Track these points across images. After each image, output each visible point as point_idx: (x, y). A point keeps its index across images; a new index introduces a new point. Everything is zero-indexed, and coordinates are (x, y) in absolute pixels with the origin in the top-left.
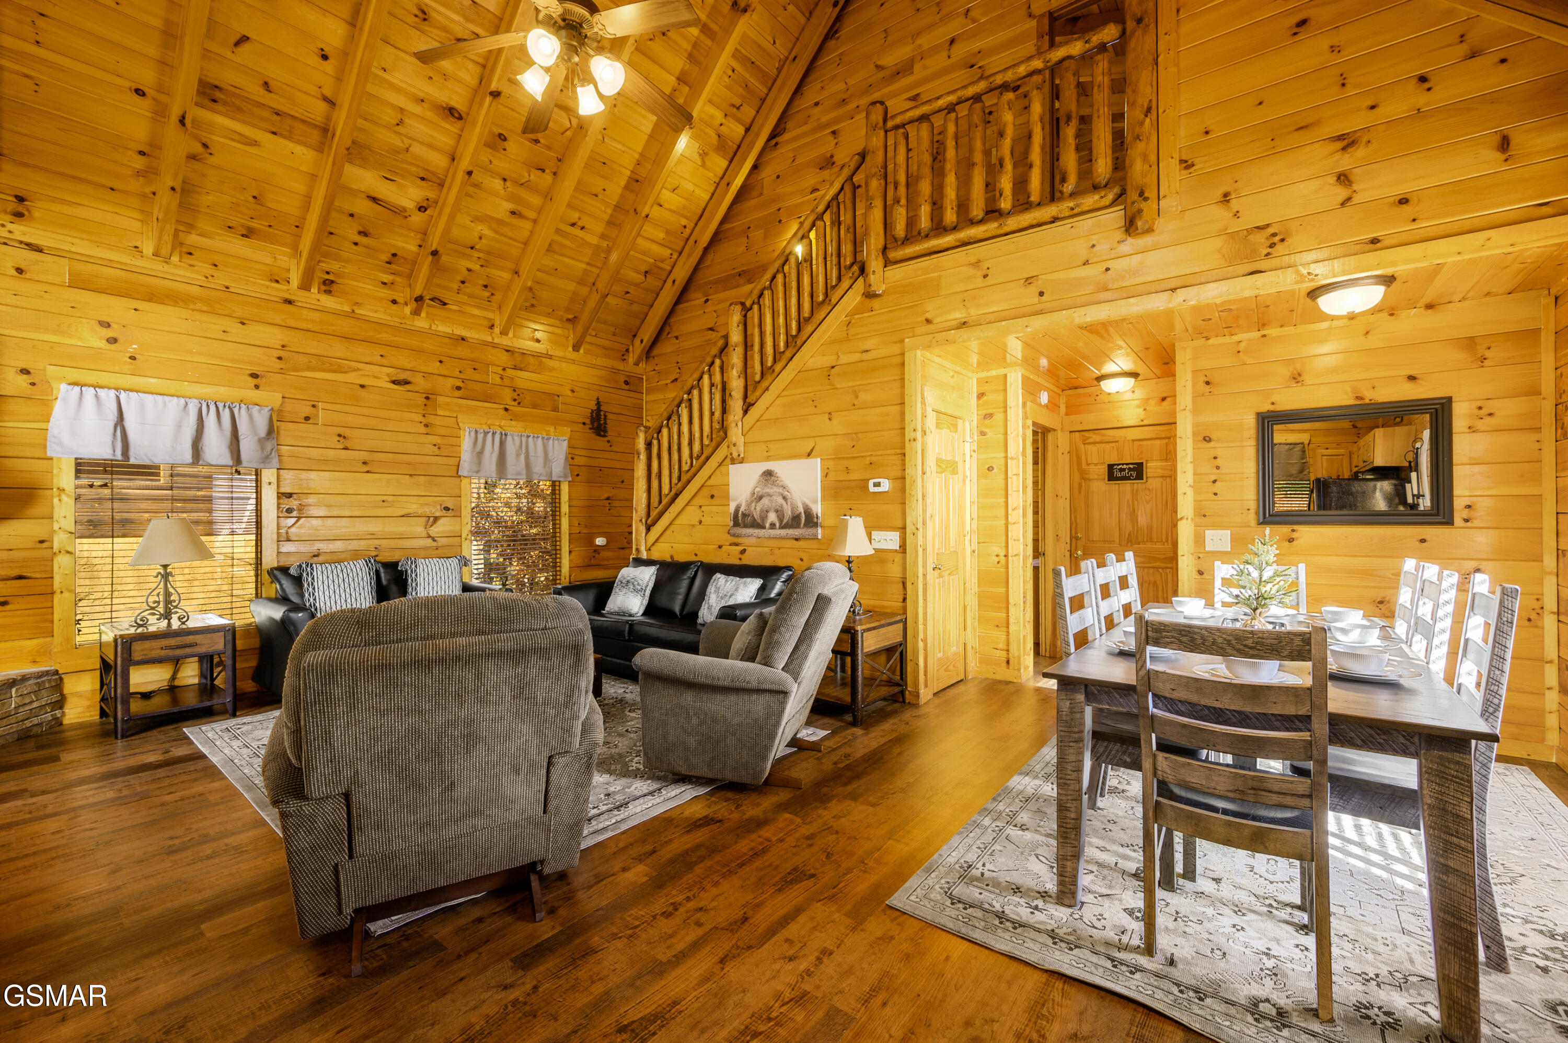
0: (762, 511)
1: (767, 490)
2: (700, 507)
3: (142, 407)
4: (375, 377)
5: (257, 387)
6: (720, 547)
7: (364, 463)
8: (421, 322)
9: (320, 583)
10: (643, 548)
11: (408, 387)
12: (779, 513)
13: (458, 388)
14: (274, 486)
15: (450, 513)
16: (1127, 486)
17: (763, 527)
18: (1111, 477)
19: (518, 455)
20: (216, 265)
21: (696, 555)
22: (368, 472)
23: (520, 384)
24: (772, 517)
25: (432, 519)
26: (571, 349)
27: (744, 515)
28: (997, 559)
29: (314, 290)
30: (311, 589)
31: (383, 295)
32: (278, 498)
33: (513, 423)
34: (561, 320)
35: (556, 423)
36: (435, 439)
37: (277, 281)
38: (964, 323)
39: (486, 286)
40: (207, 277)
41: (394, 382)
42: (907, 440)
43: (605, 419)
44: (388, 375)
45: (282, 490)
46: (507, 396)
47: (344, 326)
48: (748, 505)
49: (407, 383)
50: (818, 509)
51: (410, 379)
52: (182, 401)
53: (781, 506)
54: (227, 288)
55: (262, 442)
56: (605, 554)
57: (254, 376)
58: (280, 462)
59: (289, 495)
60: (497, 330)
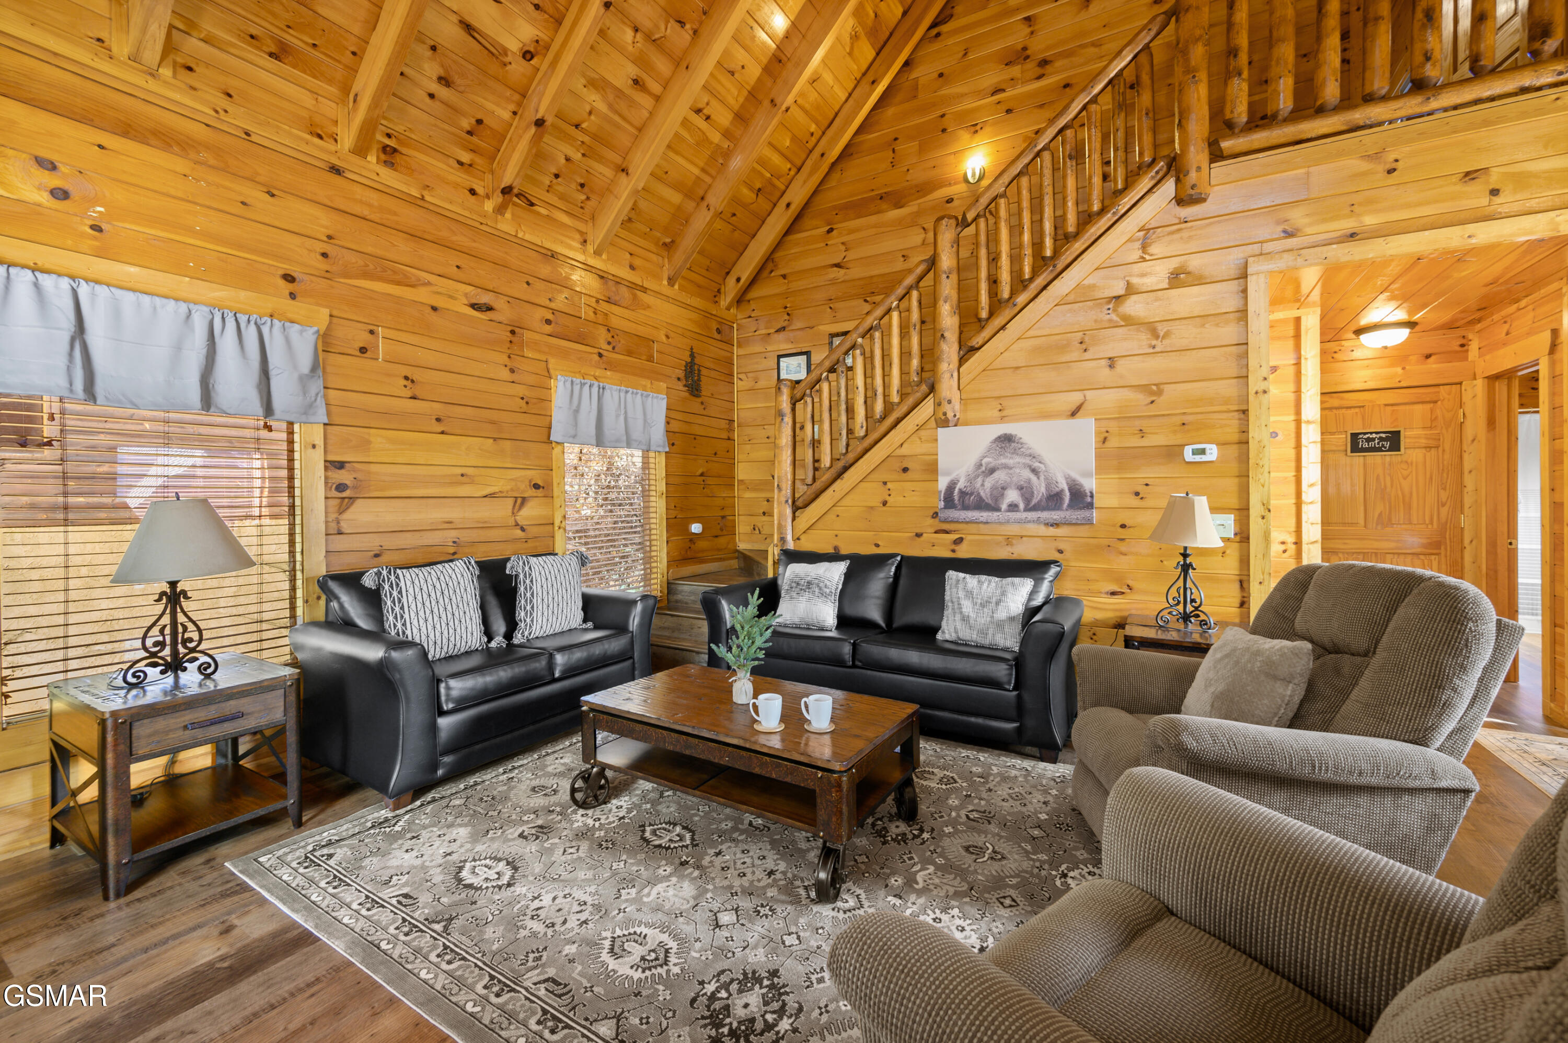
0: (994, 488)
1: (1003, 461)
2: (885, 483)
3: (116, 313)
4: (451, 297)
5: (293, 295)
6: (919, 535)
7: (438, 419)
8: (506, 224)
9: (411, 599)
10: (789, 537)
11: (490, 315)
12: (1025, 490)
13: (548, 322)
14: (320, 450)
15: (540, 492)
16: (1375, 458)
17: (998, 509)
18: (1355, 448)
19: (618, 416)
20: (230, 96)
21: (877, 545)
22: (443, 433)
23: (615, 322)
24: (1012, 496)
25: (519, 501)
26: (665, 282)
27: (963, 493)
28: (1283, 547)
29: (372, 158)
30: (397, 609)
31: (459, 180)
32: (326, 468)
33: (609, 373)
34: (656, 244)
35: (654, 375)
36: (520, 390)
37: (320, 137)
38: (1352, 235)
39: (582, 185)
40: (217, 112)
41: (473, 306)
42: (1252, 391)
43: (699, 375)
44: (466, 295)
45: (330, 458)
46: (602, 336)
47: (410, 217)
48: (971, 480)
49: (489, 308)
50: (1089, 484)
51: (493, 304)
52: (183, 307)
53: (1029, 481)
54: (247, 134)
55: (303, 381)
56: (702, 544)
57: (289, 278)
58: (329, 414)
59: (341, 465)
60: (590, 248)
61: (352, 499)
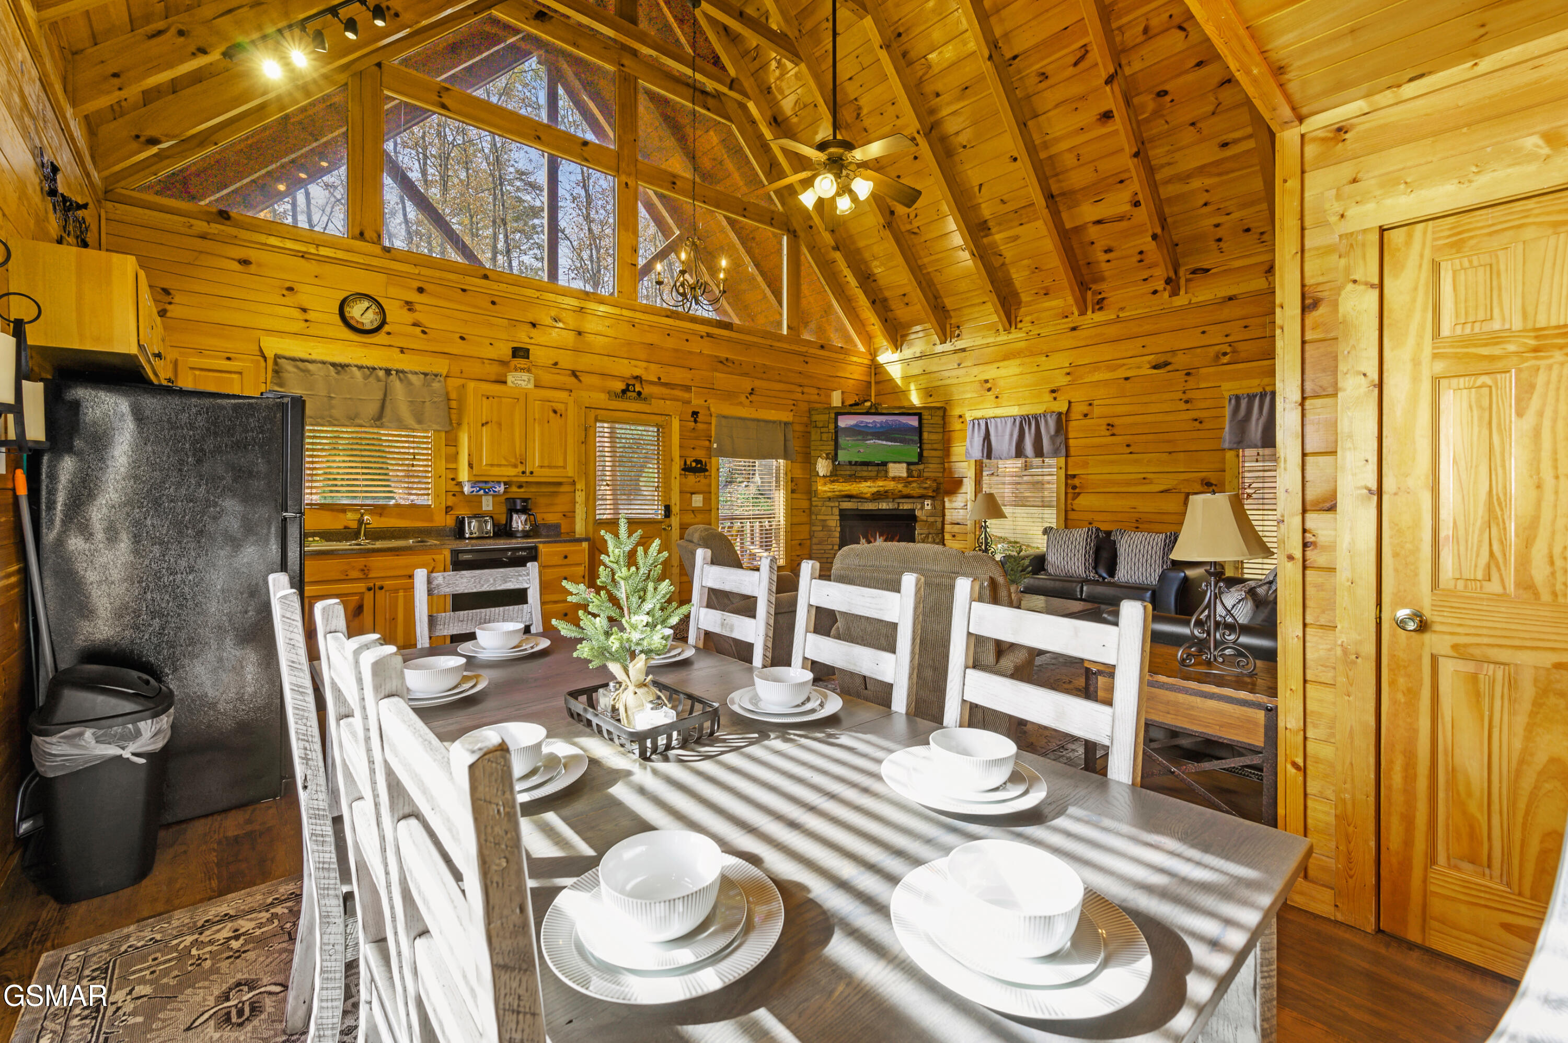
3: (996, 427)
4: (1139, 368)
5: (1055, 399)
7: (1128, 446)
11: (1169, 368)
13: (1222, 354)
14: (1064, 470)
15: (1210, 488)
22: (1131, 453)
25: (1189, 494)
29: (1089, 312)
31: (1143, 291)
32: (1067, 478)
36: (1195, 414)
37: (1067, 317)
39: (1248, 230)
40: (1029, 333)
41: (1155, 367)
44: (1149, 362)
45: (1069, 473)
47: (1113, 331)
49: (1166, 364)
51: (1170, 360)
54: (1037, 336)
55: (1053, 439)
57: (1053, 391)
58: (1067, 451)
59: (1074, 476)
61: (1079, 494)
